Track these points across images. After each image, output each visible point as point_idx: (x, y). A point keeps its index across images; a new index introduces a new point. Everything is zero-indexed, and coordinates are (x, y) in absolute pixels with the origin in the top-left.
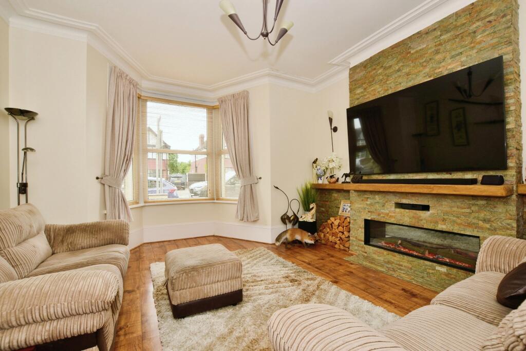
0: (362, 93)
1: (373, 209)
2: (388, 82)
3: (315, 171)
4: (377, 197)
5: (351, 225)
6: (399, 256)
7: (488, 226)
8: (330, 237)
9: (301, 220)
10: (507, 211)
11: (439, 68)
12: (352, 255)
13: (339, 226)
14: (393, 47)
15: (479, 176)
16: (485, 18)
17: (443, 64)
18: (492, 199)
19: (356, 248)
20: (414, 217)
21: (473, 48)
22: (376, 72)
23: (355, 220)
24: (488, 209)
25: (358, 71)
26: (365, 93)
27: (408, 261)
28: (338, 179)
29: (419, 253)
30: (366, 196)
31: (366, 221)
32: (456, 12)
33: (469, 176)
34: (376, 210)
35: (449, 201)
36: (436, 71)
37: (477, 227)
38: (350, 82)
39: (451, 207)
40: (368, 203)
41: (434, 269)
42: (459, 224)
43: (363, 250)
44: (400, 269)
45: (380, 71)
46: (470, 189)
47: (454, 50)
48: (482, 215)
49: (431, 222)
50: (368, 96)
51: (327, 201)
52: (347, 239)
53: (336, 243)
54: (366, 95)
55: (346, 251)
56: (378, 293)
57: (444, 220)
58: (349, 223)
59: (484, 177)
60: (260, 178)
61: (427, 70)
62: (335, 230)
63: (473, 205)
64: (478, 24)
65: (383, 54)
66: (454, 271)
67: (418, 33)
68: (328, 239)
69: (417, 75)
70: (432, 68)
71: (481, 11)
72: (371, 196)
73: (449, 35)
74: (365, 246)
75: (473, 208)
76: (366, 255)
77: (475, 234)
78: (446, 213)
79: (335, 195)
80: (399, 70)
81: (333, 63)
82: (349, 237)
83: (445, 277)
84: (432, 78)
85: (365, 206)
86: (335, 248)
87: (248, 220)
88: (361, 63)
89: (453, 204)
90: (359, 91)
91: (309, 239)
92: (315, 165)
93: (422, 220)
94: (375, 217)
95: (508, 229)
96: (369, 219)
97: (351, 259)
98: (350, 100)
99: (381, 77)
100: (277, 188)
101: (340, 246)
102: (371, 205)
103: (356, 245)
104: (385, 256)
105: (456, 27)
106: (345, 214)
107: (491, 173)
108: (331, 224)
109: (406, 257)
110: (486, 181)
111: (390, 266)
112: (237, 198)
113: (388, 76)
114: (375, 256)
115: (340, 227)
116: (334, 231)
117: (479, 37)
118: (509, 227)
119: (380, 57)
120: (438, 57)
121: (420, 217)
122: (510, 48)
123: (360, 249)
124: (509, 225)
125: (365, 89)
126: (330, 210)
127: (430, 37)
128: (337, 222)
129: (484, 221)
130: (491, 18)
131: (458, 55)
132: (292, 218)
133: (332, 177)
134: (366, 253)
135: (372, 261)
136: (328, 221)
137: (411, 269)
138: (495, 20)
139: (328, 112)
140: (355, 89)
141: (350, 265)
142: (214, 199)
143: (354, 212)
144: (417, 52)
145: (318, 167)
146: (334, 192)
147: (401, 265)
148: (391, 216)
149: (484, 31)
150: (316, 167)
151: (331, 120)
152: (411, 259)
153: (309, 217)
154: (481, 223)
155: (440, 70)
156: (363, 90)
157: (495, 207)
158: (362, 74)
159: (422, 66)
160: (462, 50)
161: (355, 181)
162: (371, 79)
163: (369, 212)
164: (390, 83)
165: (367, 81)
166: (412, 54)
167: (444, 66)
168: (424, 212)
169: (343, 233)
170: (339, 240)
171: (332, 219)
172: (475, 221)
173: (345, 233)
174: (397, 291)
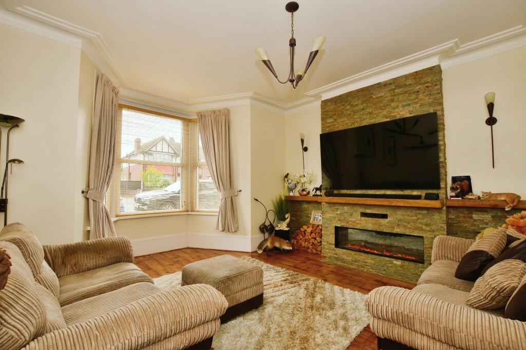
0: (333, 122)
1: (342, 218)
2: (354, 117)
3: (286, 185)
4: (345, 207)
5: (323, 232)
6: (364, 255)
7: (429, 229)
8: (303, 243)
9: (277, 229)
10: (440, 218)
11: (394, 113)
12: (325, 257)
13: (311, 233)
14: (358, 91)
15: (422, 193)
16: (424, 83)
17: (396, 110)
18: (431, 210)
19: (328, 251)
20: (375, 224)
21: (417, 103)
22: (345, 108)
23: (327, 227)
24: (428, 216)
25: (329, 104)
26: (336, 123)
27: (372, 258)
28: (309, 192)
29: (379, 251)
30: (336, 207)
31: (336, 228)
32: (406, 75)
33: (415, 193)
34: (345, 218)
35: (402, 211)
36: (392, 114)
37: (422, 230)
38: (322, 112)
39: (404, 215)
40: (338, 213)
41: (392, 263)
42: (409, 228)
43: (334, 252)
44: (366, 265)
45: (348, 107)
46: (418, 203)
47: (404, 101)
48: (425, 221)
49: (389, 228)
50: (337, 126)
51: (298, 211)
52: (319, 244)
53: (309, 248)
54: (336, 125)
55: (318, 254)
56: (361, 285)
57: (398, 225)
58: (321, 230)
59: (426, 194)
60: (240, 191)
61: (385, 112)
62: (308, 237)
63: (419, 214)
64: (420, 86)
65: (350, 94)
66: (407, 263)
67: (378, 84)
68: (301, 245)
69: (378, 114)
70: (389, 112)
71: (422, 78)
72: (341, 207)
73: (401, 90)
74: (335, 248)
75: (419, 216)
76: (336, 256)
77: (420, 235)
78: (400, 220)
79: (305, 206)
80: (363, 109)
81: (309, 95)
82: (321, 242)
83: (400, 269)
84: (388, 120)
85: (335, 215)
86: (307, 252)
87: (229, 231)
88: (332, 98)
89: (404, 213)
90: (330, 120)
91: (288, 246)
92: (286, 179)
93: (382, 226)
94: (344, 224)
95: (441, 230)
96: (339, 226)
97: (326, 260)
98: (322, 127)
99: (349, 112)
100: (257, 200)
101: (312, 251)
102: (341, 214)
103: (327, 249)
104: (353, 256)
105: (405, 86)
106: (317, 223)
107: (430, 191)
108: (304, 232)
109: (370, 255)
110: (429, 197)
111: (357, 264)
112: (218, 210)
113: (355, 112)
114: (345, 257)
115: (313, 234)
116: (306, 237)
117: (421, 96)
118: (442, 229)
119: (348, 97)
120: (393, 104)
121: (381, 223)
122: (440, 107)
123: (331, 251)
124: (442, 227)
125: (335, 120)
126: (300, 219)
127: (387, 89)
128: (309, 230)
129: (426, 225)
130: (428, 85)
131: (407, 105)
132: (268, 228)
133: (303, 190)
134: (336, 254)
135: (343, 261)
136: (301, 229)
137: (374, 264)
138: (431, 87)
139: (301, 135)
140: (326, 118)
141: (329, 266)
142: (188, 211)
143: (326, 221)
144: (377, 98)
145: (290, 181)
146: (305, 203)
147: (366, 262)
148: (357, 223)
149: (424, 93)
150: (288, 181)
151: (302, 141)
152: (374, 256)
153: (283, 226)
154: (424, 227)
155: (394, 114)
156: (333, 120)
157: (433, 215)
158: (332, 107)
159: (381, 109)
160: (410, 102)
161: (327, 195)
162: (340, 113)
163: (339, 220)
164: (356, 118)
165: (337, 114)
166: (374, 99)
167: (397, 112)
168: (384, 219)
169: (315, 239)
170: (312, 245)
171: (305, 227)
172: (420, 225)
173: (317, 239)
174: (372, 282)
